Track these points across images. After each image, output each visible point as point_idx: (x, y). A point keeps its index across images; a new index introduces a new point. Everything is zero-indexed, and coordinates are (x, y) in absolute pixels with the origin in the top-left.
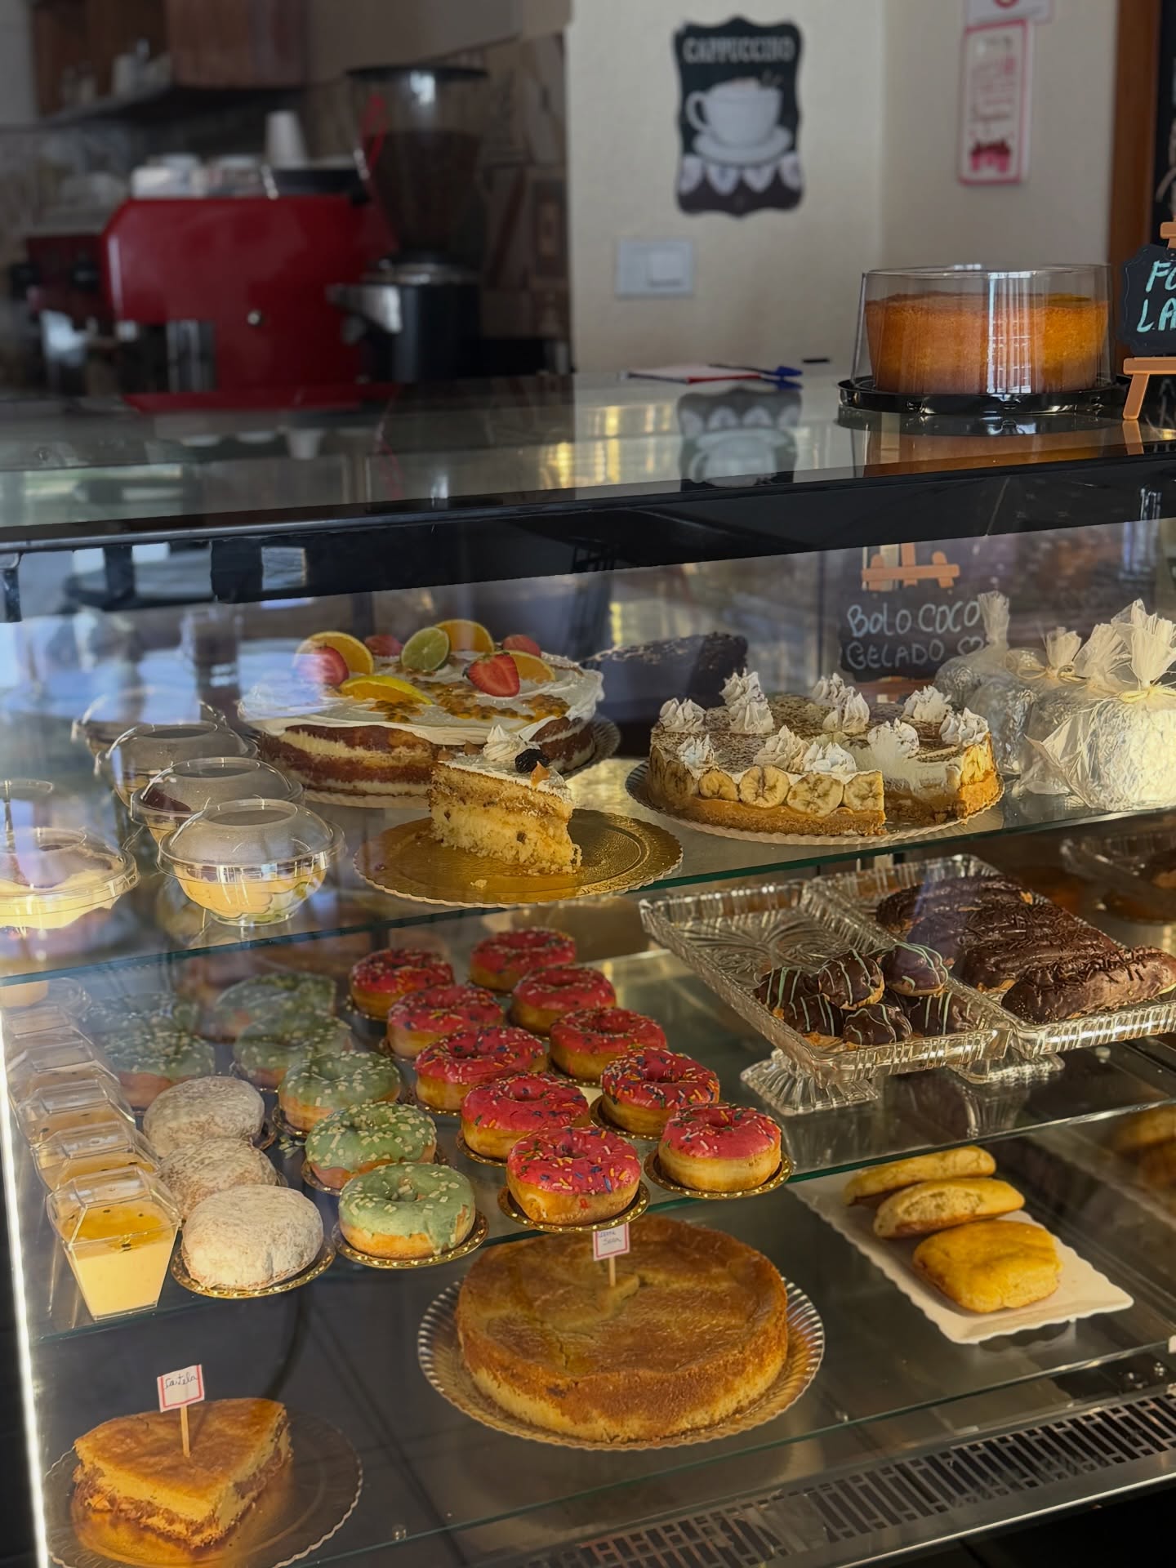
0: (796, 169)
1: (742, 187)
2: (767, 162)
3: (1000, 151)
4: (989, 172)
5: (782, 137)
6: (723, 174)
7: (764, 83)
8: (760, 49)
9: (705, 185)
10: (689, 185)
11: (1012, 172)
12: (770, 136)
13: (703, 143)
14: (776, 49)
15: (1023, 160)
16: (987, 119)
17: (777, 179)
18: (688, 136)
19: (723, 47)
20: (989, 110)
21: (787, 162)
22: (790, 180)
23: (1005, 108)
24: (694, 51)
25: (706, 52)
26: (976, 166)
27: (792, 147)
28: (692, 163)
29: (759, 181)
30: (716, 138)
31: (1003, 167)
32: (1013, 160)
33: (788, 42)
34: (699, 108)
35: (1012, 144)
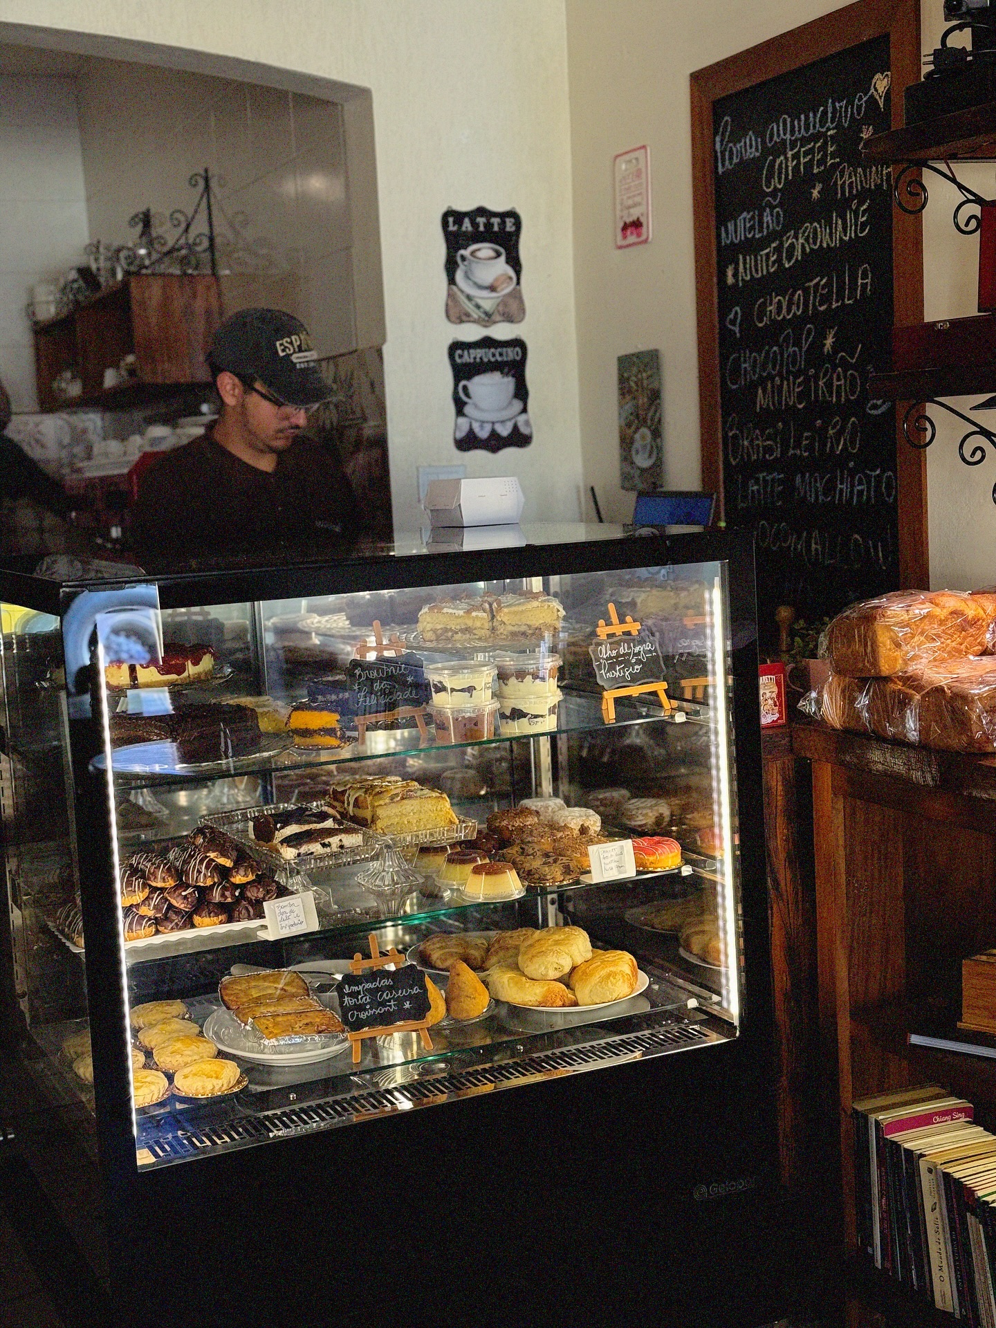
0: (527, 423)
1: (494, 434)
2: (510, 419)
3: (637, 225)
4: (632, 239)
5: (518, 405)
6: (482, 427)
7: (505, 374)
8: (501, 355)
9: (471, 432)
10: (460, 435)
11: (643, 237)
12: (510, 403)
13: (467, 410)
14: (511, 354)
15: (650, 229)
16: (629, 207)
17: (516, 428)
18: (460, 406)
19: (478, 353)
20: (630, 202)
21: (522, 419)
22: (524, 430)
23: (638, 199)
24: (461, 356)
25: (468, 357)
26: (625, 237)
27: (524, 410)
28: (462, 421)
29: (505, 431)
30: (476, 406)
31: (639, 235)
32: (644, 229)
33: (518, 349)
34: (465, 388)
35: (643, 220)
